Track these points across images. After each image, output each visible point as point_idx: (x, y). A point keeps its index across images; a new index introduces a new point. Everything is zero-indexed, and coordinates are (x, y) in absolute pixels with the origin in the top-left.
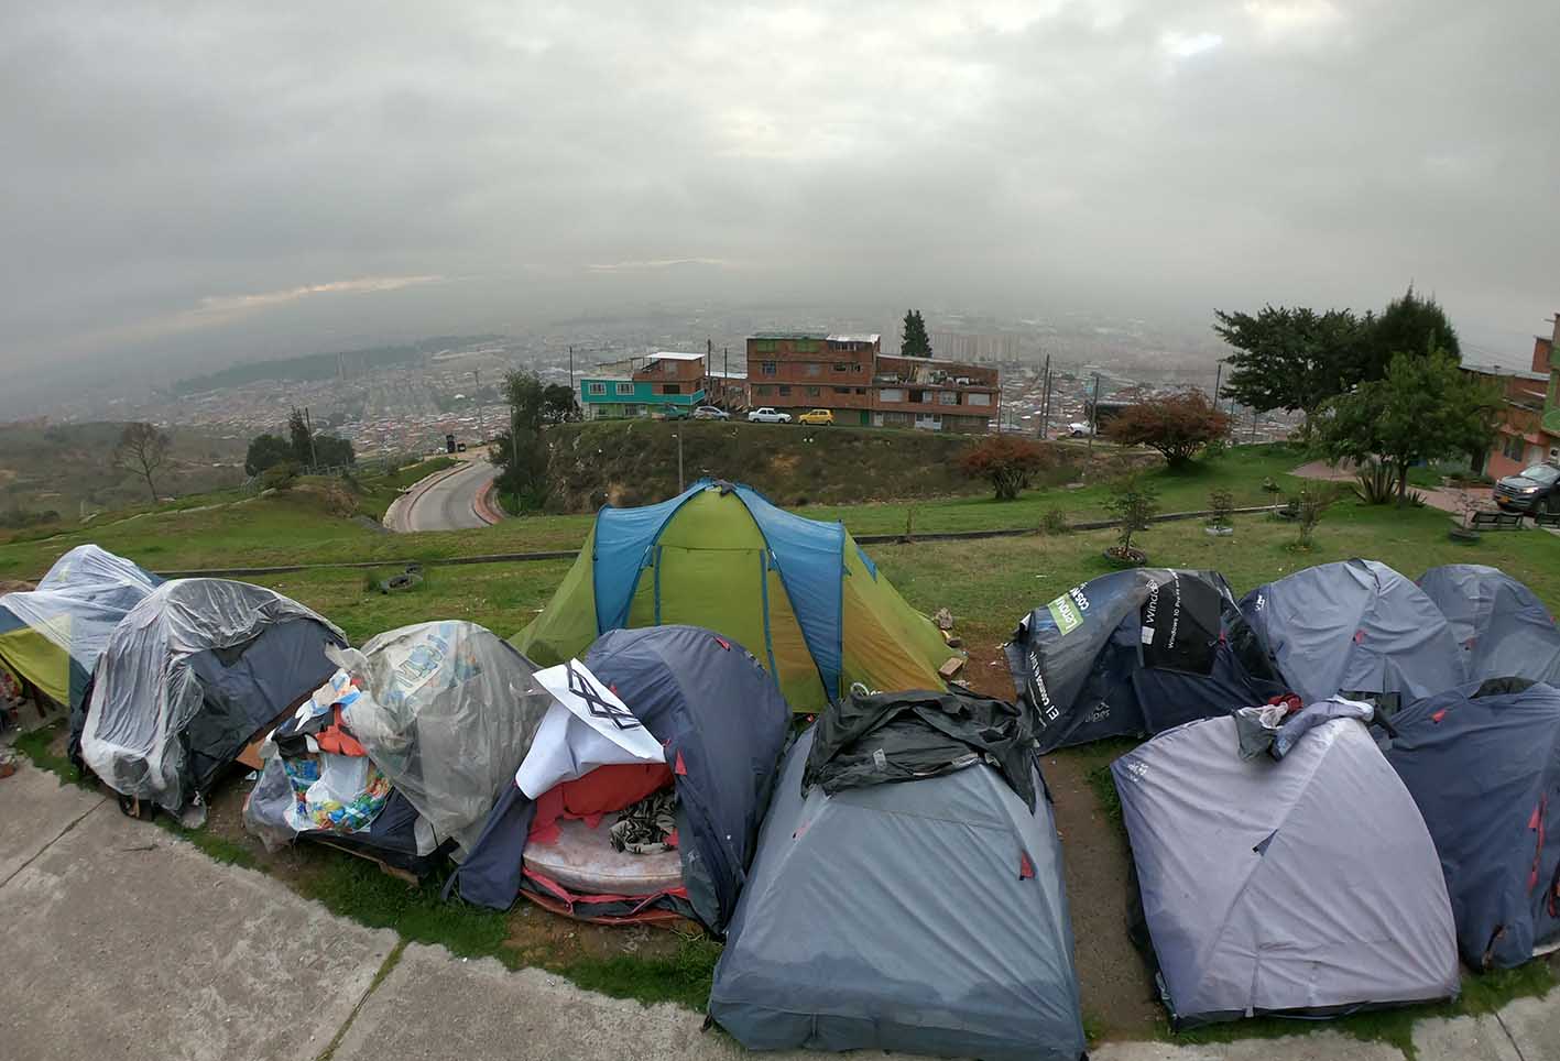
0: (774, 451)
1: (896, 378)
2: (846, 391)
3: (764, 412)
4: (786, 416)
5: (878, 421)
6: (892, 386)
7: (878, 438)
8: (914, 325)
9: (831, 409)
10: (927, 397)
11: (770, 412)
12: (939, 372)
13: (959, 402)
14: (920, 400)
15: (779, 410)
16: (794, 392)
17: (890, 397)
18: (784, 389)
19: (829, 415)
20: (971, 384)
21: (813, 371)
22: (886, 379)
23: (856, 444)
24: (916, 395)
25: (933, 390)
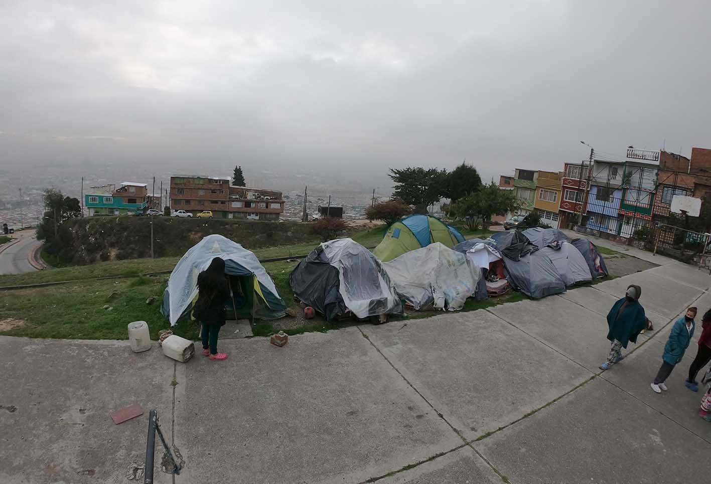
0: (190, 231)
1: (238, 197)
2: (216, 202)
3: (181, 212)
4: (191, 214)
5: (230, 216)
6: (236, 200)
7: (236, 224)
8: (238, 173)
9: (212, 211)
10: (253, 205)
11: (184, 212)
12: (256, 194)
13: (267, 207)
14: (250, 206)
15: (187, 211)
16: (192, 203)
17: (237, 205)
18: (188, 201)
19: (211, 214)
20: (271, 199)
21: (201, 193)
22: (234, 197)
23: (227, 226)
24: (248, 204)
25: (255, 202)
